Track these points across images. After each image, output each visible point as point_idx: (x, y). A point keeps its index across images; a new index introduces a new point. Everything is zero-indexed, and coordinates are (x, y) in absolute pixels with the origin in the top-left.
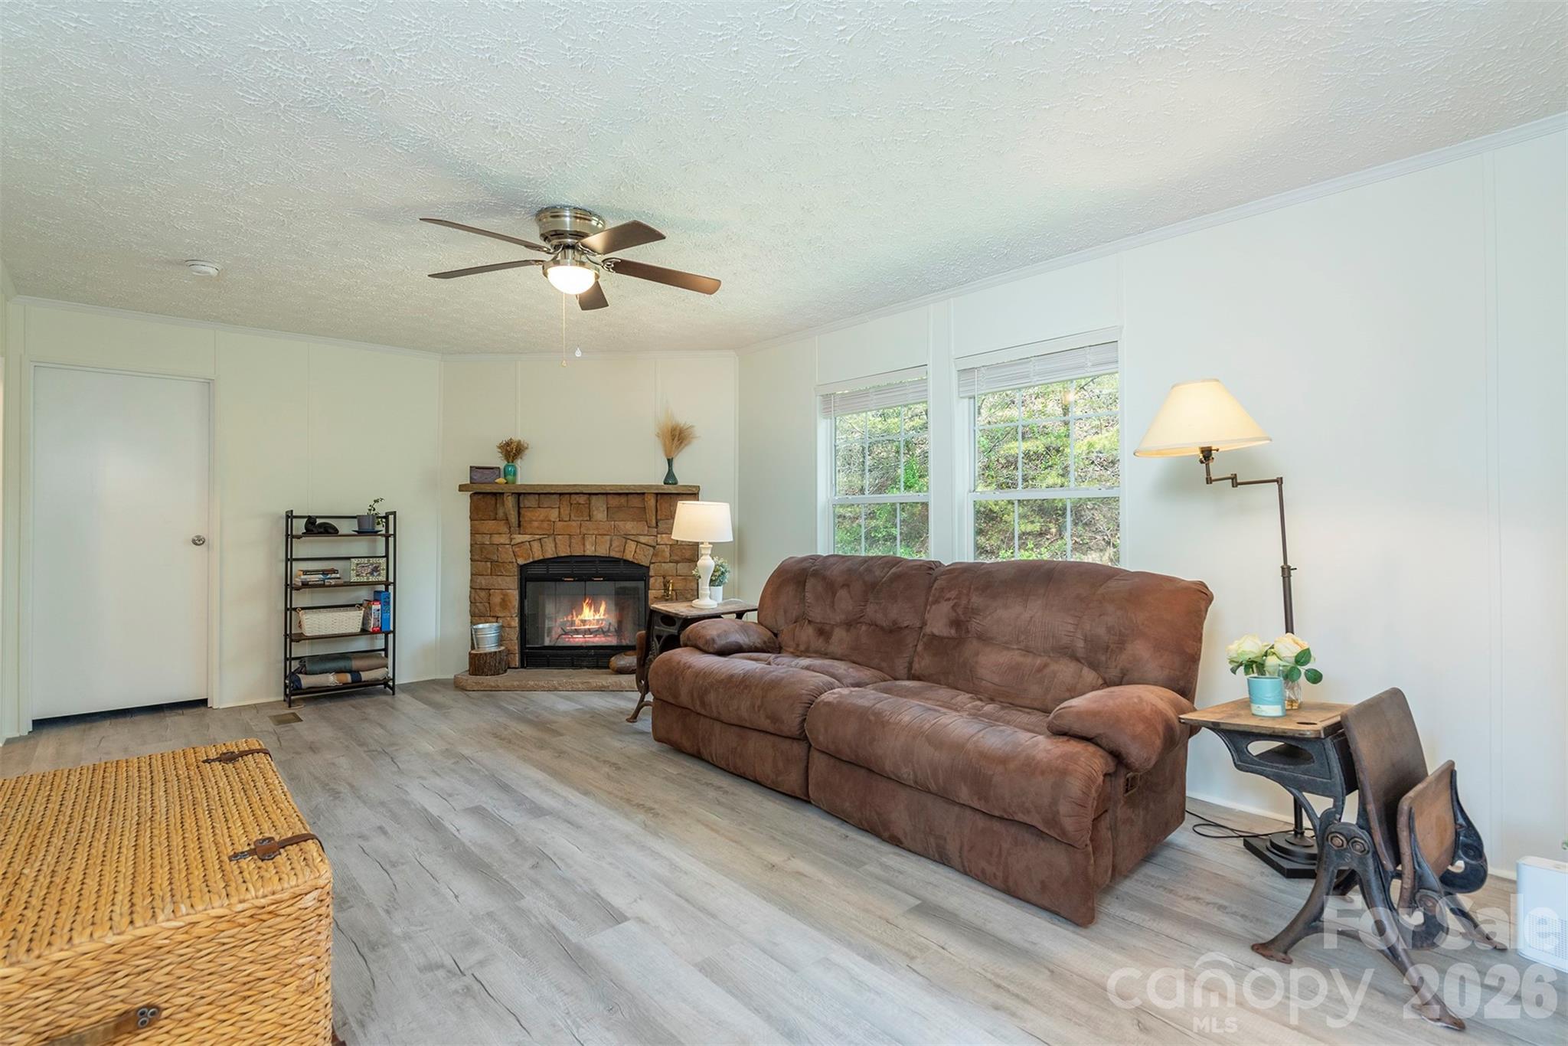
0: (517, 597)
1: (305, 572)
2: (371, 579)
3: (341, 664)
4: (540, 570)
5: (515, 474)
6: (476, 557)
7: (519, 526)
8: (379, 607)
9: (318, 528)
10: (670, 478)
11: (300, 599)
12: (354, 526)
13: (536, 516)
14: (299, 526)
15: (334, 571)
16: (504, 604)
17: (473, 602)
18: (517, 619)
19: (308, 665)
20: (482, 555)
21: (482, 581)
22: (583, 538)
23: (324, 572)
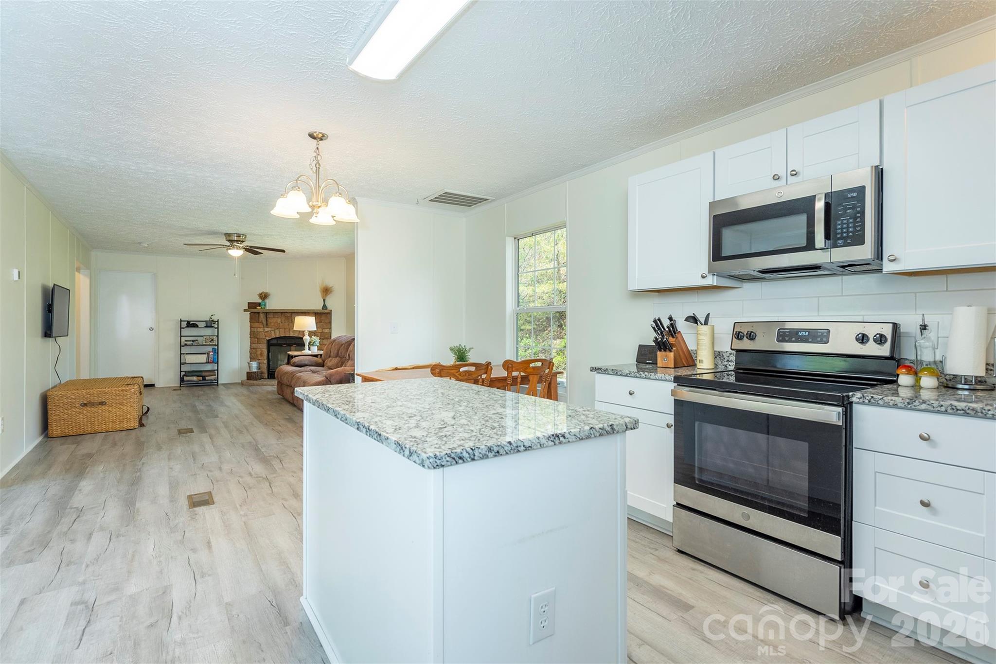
0: (266, 352)
1: (186, 341)
2: (210, 344)
3: (199, 374)
4: (275, 342)
5: (265, 305)
6: (252, 337)
7: (267, 325)
8: (212, 354)
9: (191, 325)
10: (325, 307)
11: (184, 350)
12: (204, 324)
13: (273, 321)
14: (184, 324)
15: (197, 340)
16: (261, 354)
17: (251, 354)
18: (266, 360)
19: (188, 374)
20: (253, 335)
21: (254, 346)
22: (289, 330)
23: (193, 341)
